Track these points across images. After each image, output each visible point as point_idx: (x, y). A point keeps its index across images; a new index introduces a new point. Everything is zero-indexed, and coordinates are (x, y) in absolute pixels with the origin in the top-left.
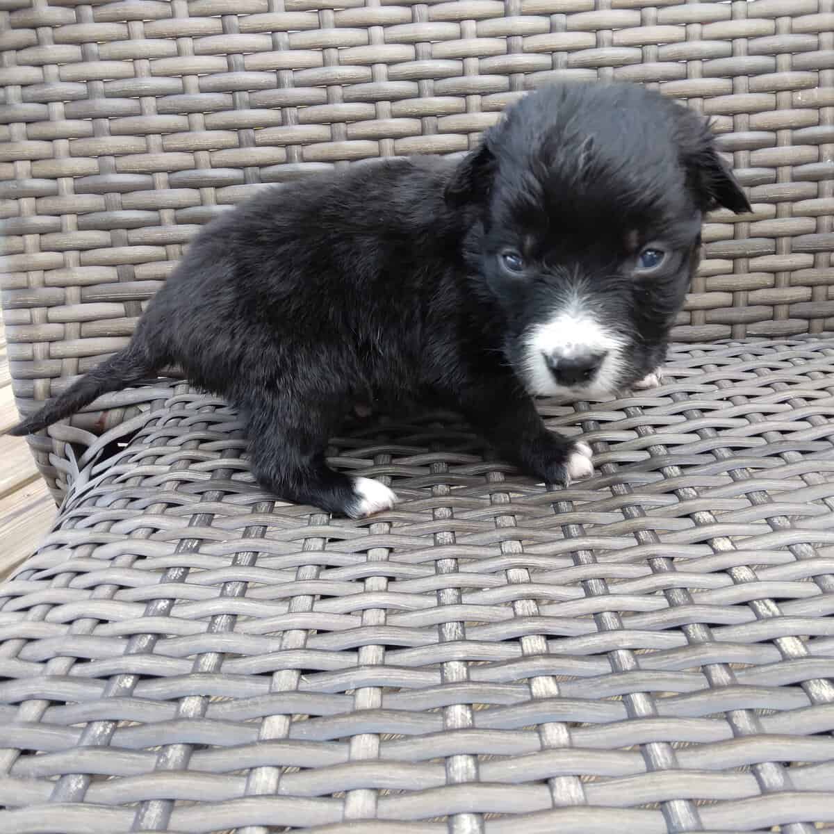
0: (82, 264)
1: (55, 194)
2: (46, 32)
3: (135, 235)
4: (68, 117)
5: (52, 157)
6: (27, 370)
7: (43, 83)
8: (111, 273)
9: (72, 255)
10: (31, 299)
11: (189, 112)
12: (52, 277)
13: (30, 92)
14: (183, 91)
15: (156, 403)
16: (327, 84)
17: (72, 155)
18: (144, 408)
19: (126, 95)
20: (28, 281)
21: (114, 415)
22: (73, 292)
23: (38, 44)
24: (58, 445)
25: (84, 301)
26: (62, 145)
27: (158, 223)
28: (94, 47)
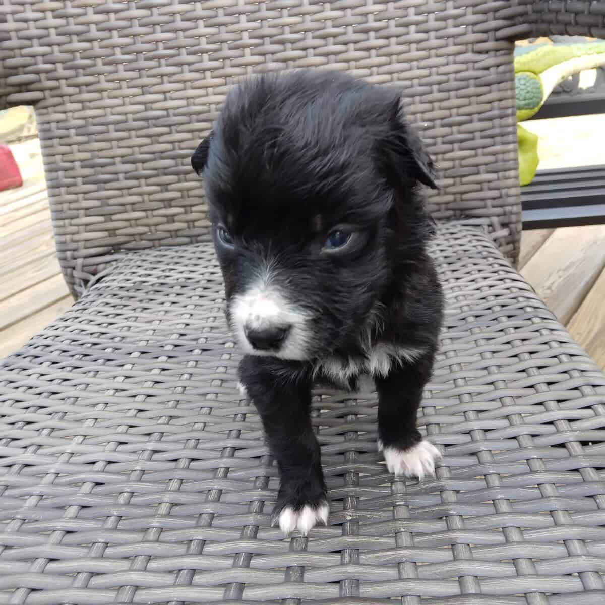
0: (85, 199)
1: (72, 169)
2: (66, 98)
3: (108, 185)
4: (77, 135)
5: (71, 153)
6: (64, 247)
7: (65, 121)
8: (97, 203)
9: (81, 196)
10: (63, 215)
11: (129, 130)
12: (73, 206)
13: (61, 125)
14: (126, 121)
15: (119, 261)
16: (190, 114)
17: (79, 151)
18: (114, 263)
19: (102, 124)
20: (62, 208)
21: (101, 266)
22: (82, 212)
23: (63, 104)
24: (77, 281)
25: (86, 216)
26: (75, 147)
27: (118, 180)
28: (88, 104)
